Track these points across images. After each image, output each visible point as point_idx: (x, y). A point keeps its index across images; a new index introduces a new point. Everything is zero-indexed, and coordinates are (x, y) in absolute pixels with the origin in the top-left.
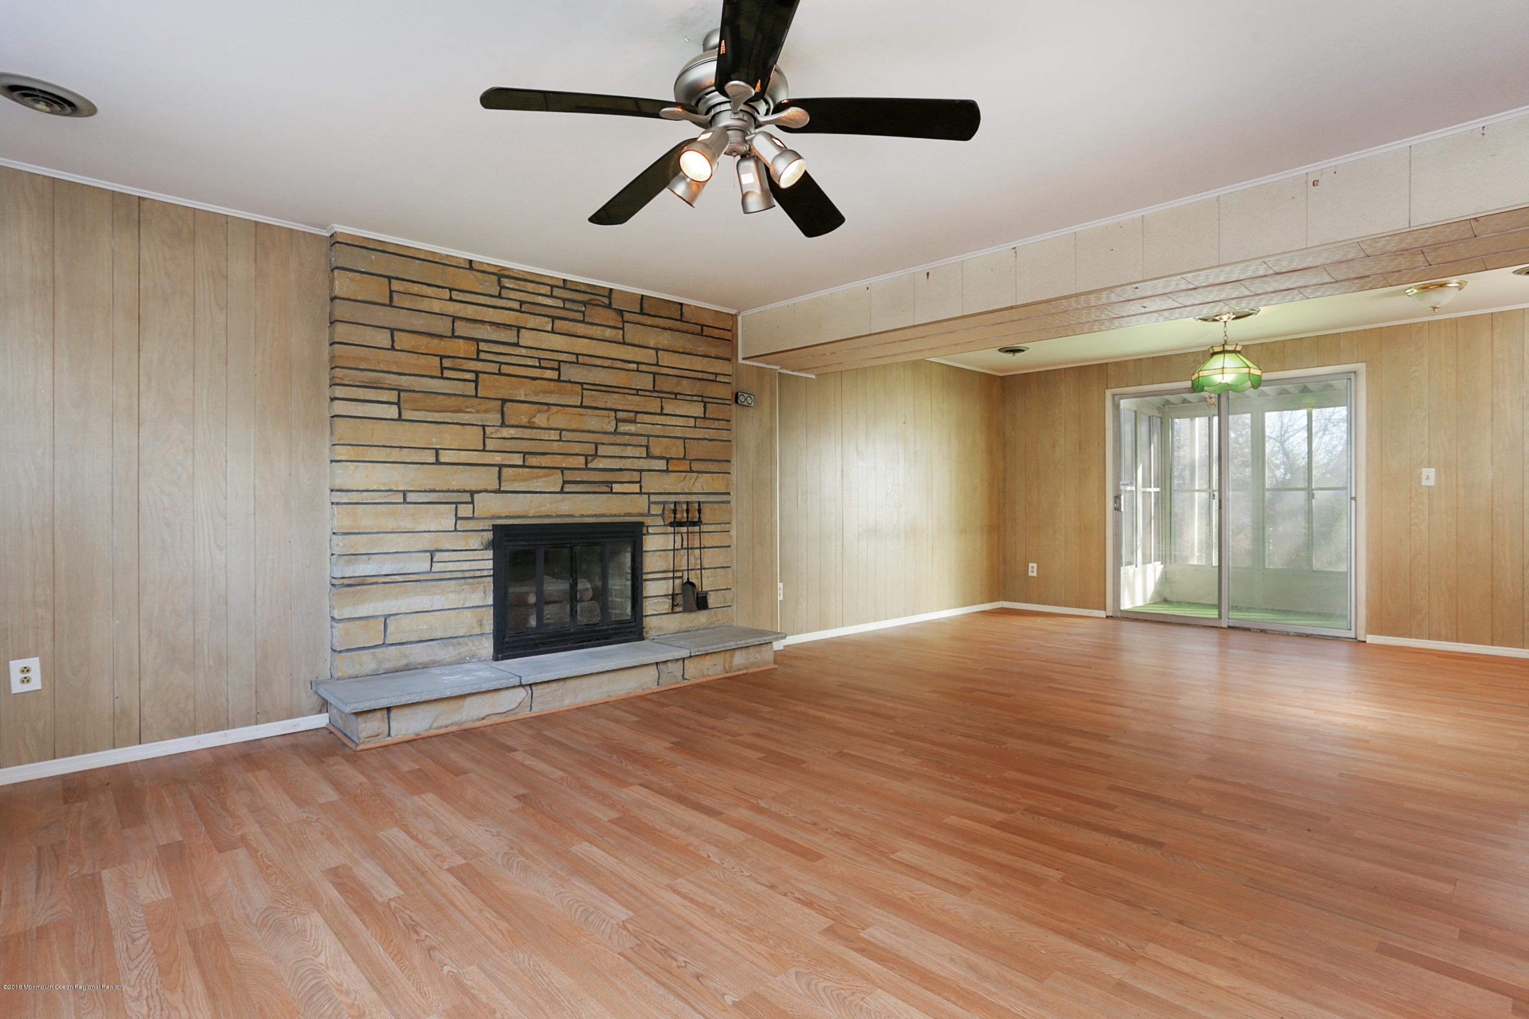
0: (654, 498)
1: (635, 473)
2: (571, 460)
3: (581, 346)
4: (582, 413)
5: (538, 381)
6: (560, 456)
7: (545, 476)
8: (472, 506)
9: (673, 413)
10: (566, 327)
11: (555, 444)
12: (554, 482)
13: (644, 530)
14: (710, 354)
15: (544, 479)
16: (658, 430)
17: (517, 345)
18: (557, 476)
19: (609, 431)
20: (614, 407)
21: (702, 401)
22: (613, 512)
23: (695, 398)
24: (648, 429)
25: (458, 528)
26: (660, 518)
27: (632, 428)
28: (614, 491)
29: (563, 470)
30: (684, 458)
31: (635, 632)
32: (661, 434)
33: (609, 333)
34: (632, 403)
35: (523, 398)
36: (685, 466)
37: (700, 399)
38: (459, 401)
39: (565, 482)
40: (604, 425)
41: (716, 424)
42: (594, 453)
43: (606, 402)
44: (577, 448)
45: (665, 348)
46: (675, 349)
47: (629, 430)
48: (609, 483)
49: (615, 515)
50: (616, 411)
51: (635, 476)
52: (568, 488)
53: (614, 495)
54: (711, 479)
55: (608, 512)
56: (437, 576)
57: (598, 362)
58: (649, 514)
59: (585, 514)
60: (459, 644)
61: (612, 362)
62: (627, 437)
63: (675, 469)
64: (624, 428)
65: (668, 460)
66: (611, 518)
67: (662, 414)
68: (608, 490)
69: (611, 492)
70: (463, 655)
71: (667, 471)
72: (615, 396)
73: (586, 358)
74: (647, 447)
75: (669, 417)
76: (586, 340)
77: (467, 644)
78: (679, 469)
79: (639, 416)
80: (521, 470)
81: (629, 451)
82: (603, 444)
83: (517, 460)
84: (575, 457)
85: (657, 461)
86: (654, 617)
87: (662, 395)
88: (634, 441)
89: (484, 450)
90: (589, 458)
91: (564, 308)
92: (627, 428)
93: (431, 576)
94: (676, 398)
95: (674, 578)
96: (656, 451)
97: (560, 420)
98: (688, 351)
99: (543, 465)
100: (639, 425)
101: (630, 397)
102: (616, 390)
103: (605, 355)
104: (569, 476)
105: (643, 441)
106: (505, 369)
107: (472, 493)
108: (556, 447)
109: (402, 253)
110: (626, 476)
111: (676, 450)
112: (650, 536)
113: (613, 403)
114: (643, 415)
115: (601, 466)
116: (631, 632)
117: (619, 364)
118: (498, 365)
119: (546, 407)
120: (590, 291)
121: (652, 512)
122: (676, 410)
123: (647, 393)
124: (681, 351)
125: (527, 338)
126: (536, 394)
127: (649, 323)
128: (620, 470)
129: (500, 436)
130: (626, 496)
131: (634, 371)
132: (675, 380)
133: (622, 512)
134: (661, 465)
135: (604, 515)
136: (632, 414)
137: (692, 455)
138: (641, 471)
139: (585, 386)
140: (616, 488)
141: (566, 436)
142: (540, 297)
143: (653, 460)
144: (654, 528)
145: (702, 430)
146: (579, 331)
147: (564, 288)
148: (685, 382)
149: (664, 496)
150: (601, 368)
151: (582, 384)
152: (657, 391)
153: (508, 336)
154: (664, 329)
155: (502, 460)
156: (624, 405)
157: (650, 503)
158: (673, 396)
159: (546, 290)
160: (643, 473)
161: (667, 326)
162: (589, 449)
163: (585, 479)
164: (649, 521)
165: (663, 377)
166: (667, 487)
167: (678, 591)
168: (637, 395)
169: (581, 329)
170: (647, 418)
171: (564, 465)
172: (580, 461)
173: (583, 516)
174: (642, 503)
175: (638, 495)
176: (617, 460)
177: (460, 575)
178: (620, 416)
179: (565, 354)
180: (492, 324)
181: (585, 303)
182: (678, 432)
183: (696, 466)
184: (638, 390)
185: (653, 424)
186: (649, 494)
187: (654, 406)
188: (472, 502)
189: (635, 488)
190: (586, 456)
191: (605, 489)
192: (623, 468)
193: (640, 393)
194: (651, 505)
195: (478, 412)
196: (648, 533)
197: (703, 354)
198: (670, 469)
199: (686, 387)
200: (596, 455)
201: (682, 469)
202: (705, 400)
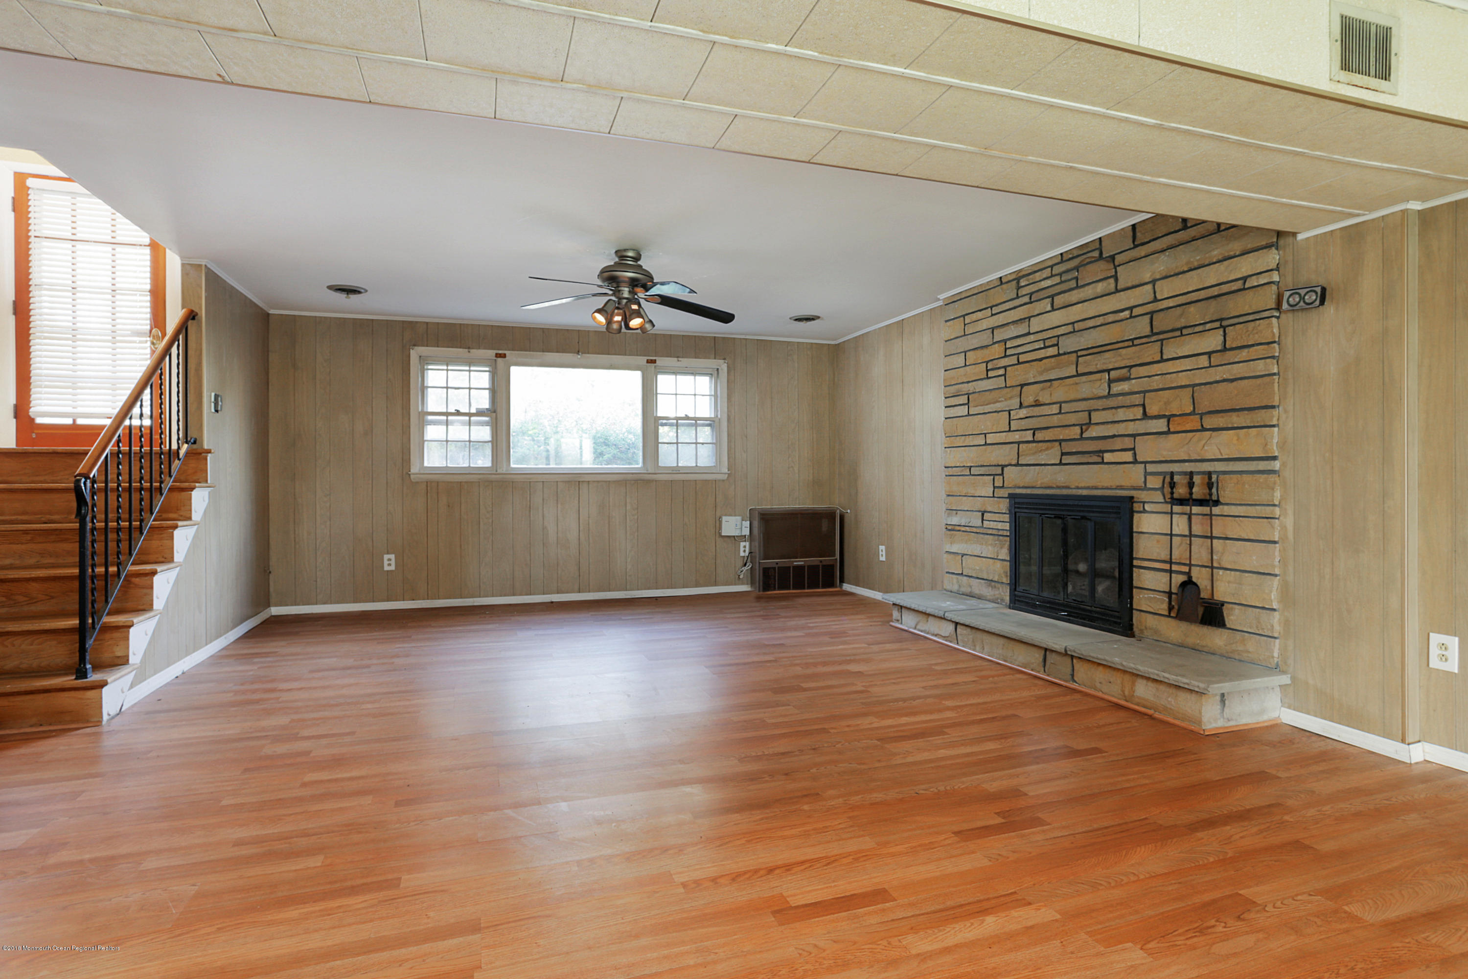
0: (1151, 468)
1: (1126, 439)
2: (1067, 431)
3: (1075, 313)
4: (1077, 382)
5: (1044, 361)
6: (1059, 429)
7: (1047, 449)
8: (1001, 477)
9: (1175, 356)
10: (1063, 300)
11: (1055, 417)
12: (1052, 455)
13: (1137, 507)
14: (1232, 253)
15: (1046, 452)
16: (1157, 382)
17: (1029, 334)
18: (1056, 449)
19: (1101, 395)
20: (1105, 367)
21: (1221, 326)
22: (1106, 485)
23: (1208, 326)
24: (1144, 384)
25: (995, 495)
26: (1159, 492)
27: (1124, 387)
28: (1105, 461)
29: (1060, 441)
30: (1193, 413)
31: (1120, 623)
32: (1161, 386)
33: (1100, 288)
34: (1128, 356)
35: (1033, 381)
36: (1193, 423)
37: (1217, 324)
38: (995, 394)
39: (1063, 454)
40: (1094, 390)
41: (1244, 354)
42: (1088, 421)
43: (1097, 365)
44: (1072, 419)
45: (1164, 274)
46: (1177, 271)
47: (1123, 389)
48: (1101, 452)
49: (1107, 488)
50: (1109, 371)
51: (1128, 443)
52: (1066, 460)
53: (1106, 466)
54: (1235, 438)
55: (1100, 485)
56: (985, 531)
57: (1091, 323)
58: (1145, 488)
59: (1080, 485)
60: (995, 587)
61: (1104, 320)
62: (1121, 398)
63: (1179, 429)
64: (1117, 388)
65: (1169, 418)
66: (1103, 491)
67: (1162, 360)
68: (1100, 460)
69: (1103, 463)
70: (997, 596)
71: (1169, 432)
72: (1107, 355)
73: (1080, 323)
74: (1144, 406)
75: (1171, 362)
76: (1080, 305)
77: (999, 589)
78: (1184, 429)
79: (1133, 370)
80: (1031, 445)
81: (1121, 414)
82: (1098, 410)
83: (1028, 436)
84: (1072, 428)
85: (1155, 421)
86: (1151, 615)
87: (1161, 337)
88: (1128, 400)
89: (1010, 431)
90: (1084, 427)
91: (1062, 282)
92: (1120, 388)
93: (981, 531)
94: (1182, 335)
95: (1171, 572)
96: (1152, 410)
97: (1060, 393)
98: (1196, 264)
99: (1046, 439)
100: (1134, 381)
101: (1123, 351)
102: (1109, 347)
103: (1097, 314)
104: (1067, 447)
105: (1137, 399)
106: (1022, 358)
107: (1003, 467)
108: (1055, 420)
109: (968, 295)
110: (1118, 444)
111: (1182, 403)
112: (1146, 515)
113: (1104, 363)
114: (1137, 368)
115: (1094, 434)
116: (1115, 623)
117: (1111, 318)
118: (1016, 357)
119: (1049, 384)
120: (1082, 253)
121: (1149, 485)
122: (1178, 351)
123: (1144, 340)
124: (1186, 269)
125: (1036, 325)
126: (1041, 373)
127: (1143, 254)
128: (1114, 436)
129: (1018, 417)
130: (1118, 466)
131: (1127, 319)
132: (1179, 310)
133: (1114, 484)
134: (1160, 425)
135: (1096, 488)
136: (1125, 371)
137: (1202, 408)
138: (1134, 436)
139: (1080, 353)
140: (1108, 457)
141: (1066, 408)
142: (1043, 283)
143: (1150, 421)
144: (1152, 505)
145: (1220, 368)
146: (1073, 299)
147: (1062, 261)
148: (1192, 309)
149: (1163, 465)
150: (1092, 330)
151: (1076, 352)
152: (1157, 334)
153: (1022, 329)
154: (1163, 251)
155: (1020, 437)
156: (1115, 362)
157: (1146, 474)
158: (1178, 333)
159: (1047, 273)
160: (1137, 438)
161: (1165, 246)
162: (1083, 418)
163: (1080, 450)
164: (1143, 496)
165: (1161, 314)
166: (1165, 453)
167: (1174, 590)
168: (1133, 345)
169: (1074, 296)
170: (1143, 371)
171: (1061, 438)
172: (1076, 432)
173: (1078, 488)
174: (1135, 475)
175: (1131, 465)
176: (1110, 426)
177: (994, 532)
178: (1114, 374)
179: (1063, 327)
180: (1014, 322)
181: (1077, 268)
182: (1183, 379)
183: (1208, 422)
184: (1132, 340)
185: (1149, 377)
186: (1145, 463)
187: (1151, 352)
188: (1002, 474)
189: (1128, 456)
190: (1081, 425)
191: (1095, 459)
192: (1117, 434)
193: (1136, 342)
194: (1148, 477)
195: (1006, 400)
196: (1144, 511)
197: (1220, 257)
198: (1172, 430)
199: (1194, 315)
200: (1089, 424)
201: (1188, 427)
202: (1225, 323)
